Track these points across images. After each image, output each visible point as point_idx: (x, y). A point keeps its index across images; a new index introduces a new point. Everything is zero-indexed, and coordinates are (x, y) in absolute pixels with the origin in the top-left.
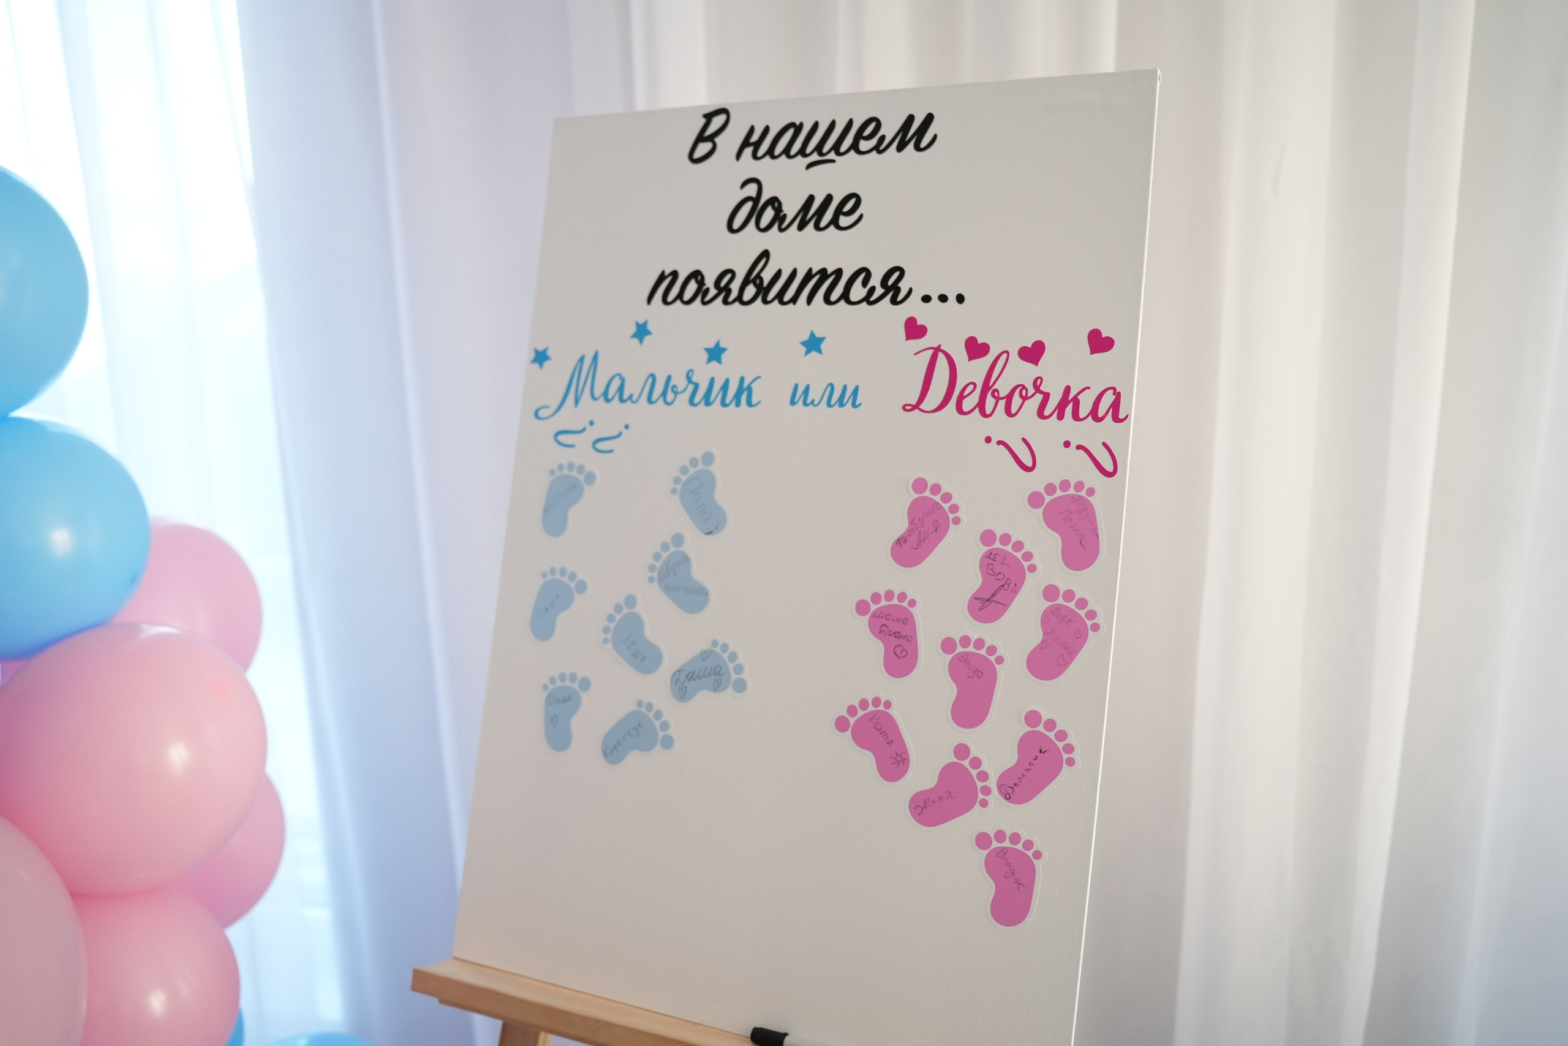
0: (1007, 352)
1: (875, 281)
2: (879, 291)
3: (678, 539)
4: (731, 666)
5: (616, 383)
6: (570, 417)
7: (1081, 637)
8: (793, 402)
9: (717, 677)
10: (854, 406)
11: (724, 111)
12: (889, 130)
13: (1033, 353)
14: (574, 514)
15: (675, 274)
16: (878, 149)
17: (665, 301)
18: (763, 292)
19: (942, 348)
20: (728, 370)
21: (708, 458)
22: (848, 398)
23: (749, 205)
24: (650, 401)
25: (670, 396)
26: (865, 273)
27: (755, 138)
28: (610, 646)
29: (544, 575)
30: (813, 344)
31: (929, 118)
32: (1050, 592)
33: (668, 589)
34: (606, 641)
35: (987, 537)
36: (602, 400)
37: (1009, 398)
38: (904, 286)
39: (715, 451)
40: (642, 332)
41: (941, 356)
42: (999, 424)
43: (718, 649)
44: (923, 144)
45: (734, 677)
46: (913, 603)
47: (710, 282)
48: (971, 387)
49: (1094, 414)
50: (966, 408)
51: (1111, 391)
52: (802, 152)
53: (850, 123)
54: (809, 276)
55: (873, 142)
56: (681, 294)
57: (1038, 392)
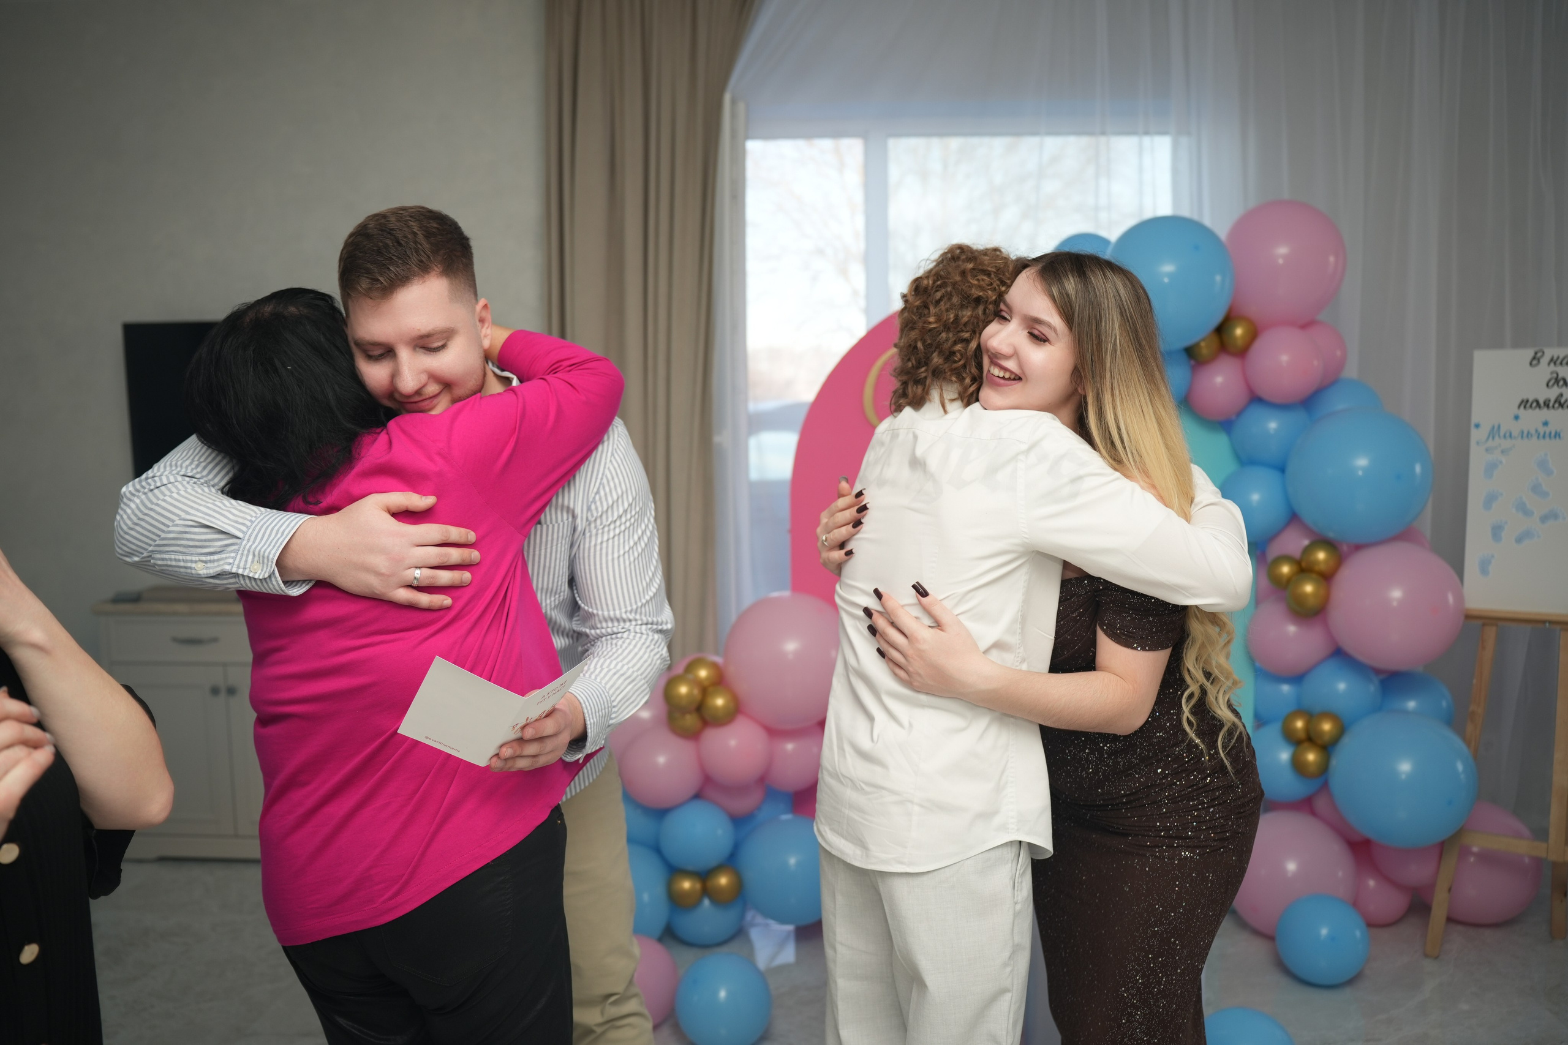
3: (1537, 479)
4: (1560, 513)
5: (1508, 433)
6: (1490, 443)
9: (1555, 517)
14: (1496, 473)
15: (1527, 401)
17: (1525, 407)
18: (1561, 405)
20: (1552, 428)
21: (1546, 456)
23: (1554, 380)
24: (1522, 437)
33: (1535, 493)
34: (1512, 510)
39: (1548, 453)
40: (1517, 417)
43: (1555, 509)
45: (1561, 516)
47: (1541, 402)
56: (1531, 406)
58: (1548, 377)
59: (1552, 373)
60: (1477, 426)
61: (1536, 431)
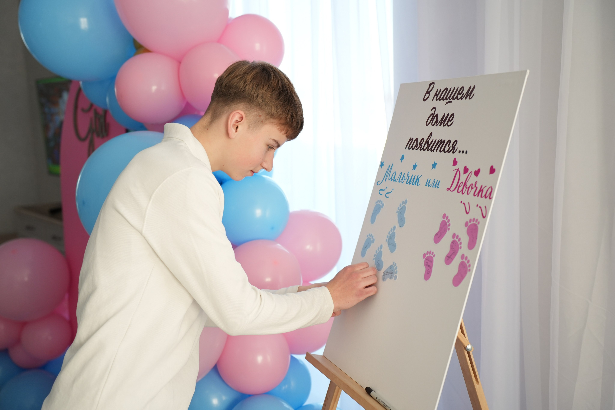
0: (472, 172)
1: (451, 145)
2: (451, 148)
3: (395, 227)
4: (395, 271)
5: (394, 174)
6: (383, 185)
7: (466, 273)
8: (426, 185)
9: (392, 274)
10: (438, 188)
11: (433, 83)
12: (465, 92)
13: (477, 173)
14: (378, 217)
15: (413, 139)
16: (461, 98)
17: (409, 149)
18: (428, 146)
19: (459, 169)
20: (416, 173)
21: (406, 201)
22: (436, 185)
23: (432, 116)
25: (403, 180)
26: (449, 141)
27: (437, 93)
28: (374, 261)
29: (367, 236)
30: (434, 165)
31: (474, 87)
32: (463, 257)
33: (389, 244)
34: (374, 259)
35: (454, 235)
36: (390, 180)
37: (469, 188)
38: (456, 147)
39: (408, 200)
40: (402, 158)
41: (458, 172)
42: (465, 197)
43: (394, 265)
44: (471, 97)
45: (395, 275)
46: (434, 256)
47: (419, 142)
48: (462, 183)
49: (485, 196)
50: (459, 191)
51: (490, 188)
52: (446, 98)
53: (458, 88)
54: (438, 142)
55: (461, 95)
56: (412, 146)
57: (475, 186)
58: (429, 113)
59: (432, 109)
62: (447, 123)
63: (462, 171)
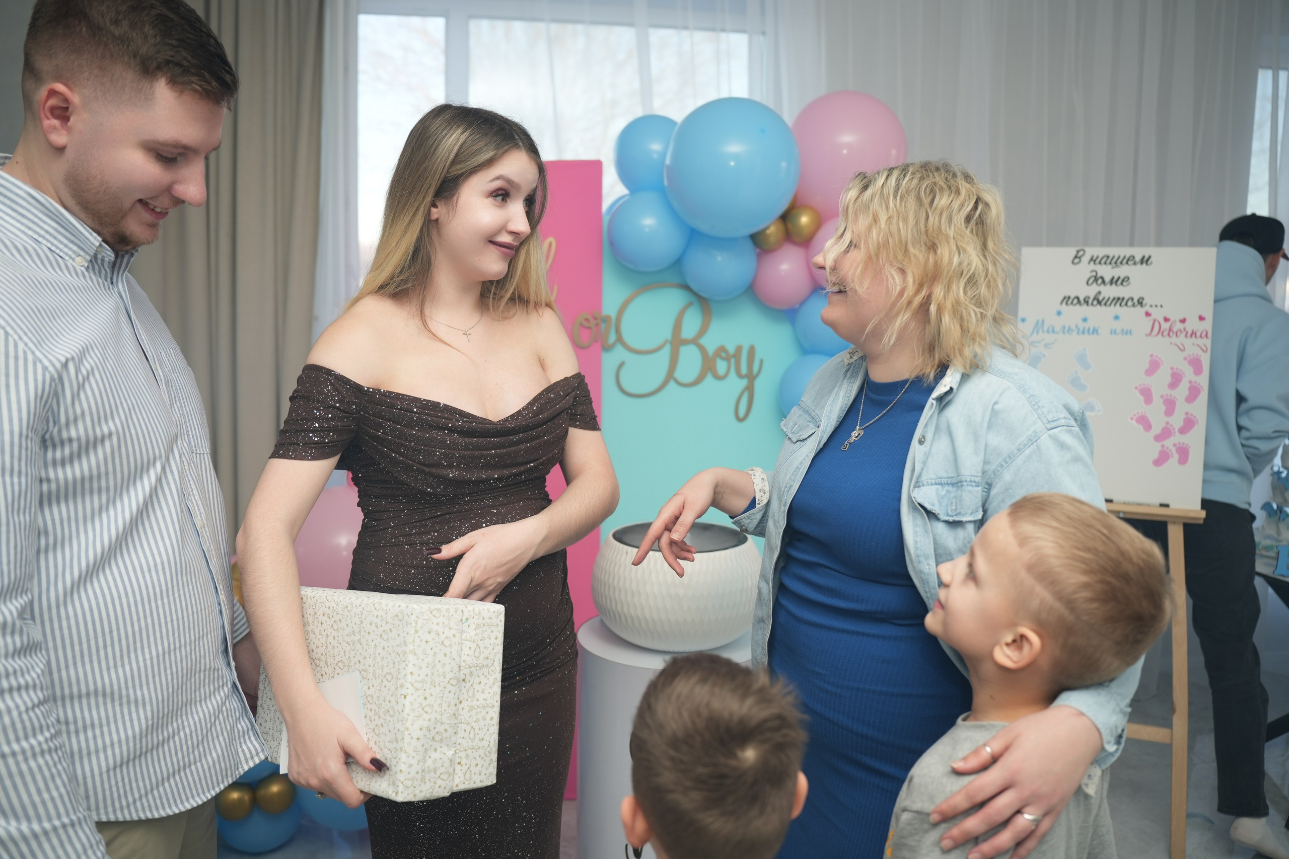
0: (1176, 321)
1: (1135, 300)
2: (1136, 303)
3: (1076, 372)
4: (1096, 405)
5: (1051, 328)
6: (1035, 337)
7: (1199, 393)
8: (1111, 333)
9: (1092, 409)
10: (1130, 335)
11: (1084, 250)
12: (1138, 259)
13: (1183, 321)
15: (1069, 297)
16: (1135, 264)
17: (1067, 304)
18: (1099, 303)
19: (1157, 319)
20: (1090, 324)
21: (1085, 350)
22: (1128, 332)
23: (1093, 278)
24: (1063, 333)
25: (1070, 331)
26: (1132, 299)
27: (1094, 258)
31: (1150, 257)
32: (1190, 382)
35: (1172, 368)
36: (1047, 333)
37: (1177, 333)
38: (1144, 303)
39: (1087, 348)
40: (1059, 313)
41: (1156, 321)
42: (1174, 339)
43: (1092, 401)
44: (1148, 264)
45: (1097, 408)
46: (1151, 386)
47: (1082, 299)
48: (1166, 330)
49: (1201, 336)
52: (1110, 263)
53: (1125, 256)
54: (1114, 299)
55: (1133, 262)
56: (1072, 303)
57: (1185, 329)
58: (1089, 275)
59: (1092, 271)
60: (1023, 320)
61: (1077, 326)
62: (1122, 284)
63: (1162, 321)
